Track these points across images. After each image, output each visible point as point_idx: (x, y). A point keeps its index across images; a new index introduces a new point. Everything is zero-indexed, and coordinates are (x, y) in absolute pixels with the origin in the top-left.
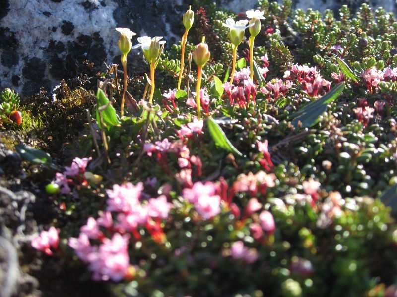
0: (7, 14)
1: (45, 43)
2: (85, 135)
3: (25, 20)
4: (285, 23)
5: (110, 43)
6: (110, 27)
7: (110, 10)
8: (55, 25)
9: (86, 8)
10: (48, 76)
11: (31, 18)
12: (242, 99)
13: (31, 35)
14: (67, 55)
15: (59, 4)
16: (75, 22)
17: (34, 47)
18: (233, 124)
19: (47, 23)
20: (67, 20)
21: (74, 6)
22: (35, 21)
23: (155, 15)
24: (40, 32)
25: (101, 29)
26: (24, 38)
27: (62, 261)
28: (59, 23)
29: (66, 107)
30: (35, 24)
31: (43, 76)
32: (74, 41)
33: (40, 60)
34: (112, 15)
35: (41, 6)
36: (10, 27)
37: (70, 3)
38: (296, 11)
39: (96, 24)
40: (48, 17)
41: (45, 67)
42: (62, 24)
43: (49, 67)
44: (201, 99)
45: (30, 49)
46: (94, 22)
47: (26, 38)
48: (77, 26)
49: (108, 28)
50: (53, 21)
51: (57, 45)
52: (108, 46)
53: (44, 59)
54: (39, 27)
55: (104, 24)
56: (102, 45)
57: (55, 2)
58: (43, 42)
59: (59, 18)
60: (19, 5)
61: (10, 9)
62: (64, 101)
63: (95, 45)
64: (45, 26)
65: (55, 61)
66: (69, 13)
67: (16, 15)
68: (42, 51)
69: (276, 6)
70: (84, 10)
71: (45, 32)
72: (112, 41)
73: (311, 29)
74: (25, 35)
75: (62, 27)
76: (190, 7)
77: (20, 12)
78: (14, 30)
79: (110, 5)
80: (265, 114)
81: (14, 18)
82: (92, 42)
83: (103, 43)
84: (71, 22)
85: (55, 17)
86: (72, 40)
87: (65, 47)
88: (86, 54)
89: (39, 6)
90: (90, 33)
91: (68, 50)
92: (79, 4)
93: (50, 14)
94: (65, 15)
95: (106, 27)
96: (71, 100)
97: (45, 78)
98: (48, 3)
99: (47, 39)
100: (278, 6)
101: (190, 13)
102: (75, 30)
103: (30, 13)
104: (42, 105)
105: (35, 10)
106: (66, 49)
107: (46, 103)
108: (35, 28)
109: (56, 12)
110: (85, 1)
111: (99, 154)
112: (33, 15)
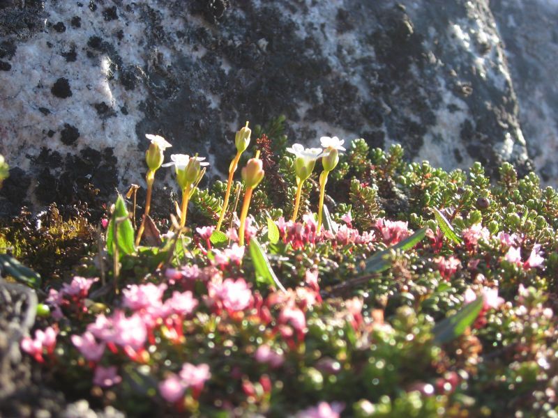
1: (35, 151)
2: (85, 266)
3: (12, 114)
4: (390, 179)
5: (126, 167)
6: (129, 144)
7: (132, 120)
8: (54, 128)
9: (99, 112)
10: (31, 196)
11: (22, 112)
12: (298, 238)
13: (17, 136)
14: (62, 173)
15: (64, 100)
16: (81, 129)
17: (19, 154)
18: (282, 261)
19: (43, 123)
20: (71, 124)
21: (83, 106)
22: (26, 117)
23: (197, 140)
24: (31, 134)
25: (116, 145)
26: (8, 139)
27: (54, 369)
28: (60, 126)
29: (55, 239)
30: (26, 122)
31: (25, 196)
32: (75, 156)
33: (24, 172)
34: (134, 127)
35: (38, 98)
37: (79, 101)
38: (410, 166)
39: (110, 137)
40: (46, 115)
41: (30, 183)
42: (64, 128)
43: (35, 184)
44: (245, 231)
45: (13, 155)
46: (108, 133)
47: (10, 139)
48: (83, 135)
49: (126, 145)
50: (51, 122)
51: (51, 156)
52: (122, 171)
53: (31, 172)
54: (31, 126)
55: (122, 138)
56: (114, 167)
57: (58, 97)
58: (32, 149)
59: (60, 120)
60: (9, 93)
62: (53, 230)
63: (104, 166)
64: (39, 127)
65: (45, 177)
66: (75, 115)
68: (29, 160)
69: (380, 154)
70: (96, 115)
71: (37, 135)
72: (128, 164)
73: (420, 187)
74: (10, 134)
75: (63, 133)
76: (248, 122)
77: (8, 103)
79: (133, 113)
80: (325, 257)
82: (101, 161)
83: (116, 165)
84: (77, 127)
85: (55, 117)
86: (73, 153)
87: (62, 161)
88: (89, 176)
89: (35, 98)
90: (100, 148)
91: (64, 167)
92: (91, 105)
93: (49, 112)
94: (69, 116)
95: (124, 143)
96: (63, 231)
97: (26, 199)
98: (48, 97)
99: (38, 145)
100: (382, 154)
101: (246, 131)
102: (80, 139)
103: (22, 106)
104: (22, 231)
105: (29, 102)
106: (63, 164)
107: (28, 229)
108: (25, 127)
109: (57, 110)
110: (100, 102)
111: (104, 284)
112: (25, 110)
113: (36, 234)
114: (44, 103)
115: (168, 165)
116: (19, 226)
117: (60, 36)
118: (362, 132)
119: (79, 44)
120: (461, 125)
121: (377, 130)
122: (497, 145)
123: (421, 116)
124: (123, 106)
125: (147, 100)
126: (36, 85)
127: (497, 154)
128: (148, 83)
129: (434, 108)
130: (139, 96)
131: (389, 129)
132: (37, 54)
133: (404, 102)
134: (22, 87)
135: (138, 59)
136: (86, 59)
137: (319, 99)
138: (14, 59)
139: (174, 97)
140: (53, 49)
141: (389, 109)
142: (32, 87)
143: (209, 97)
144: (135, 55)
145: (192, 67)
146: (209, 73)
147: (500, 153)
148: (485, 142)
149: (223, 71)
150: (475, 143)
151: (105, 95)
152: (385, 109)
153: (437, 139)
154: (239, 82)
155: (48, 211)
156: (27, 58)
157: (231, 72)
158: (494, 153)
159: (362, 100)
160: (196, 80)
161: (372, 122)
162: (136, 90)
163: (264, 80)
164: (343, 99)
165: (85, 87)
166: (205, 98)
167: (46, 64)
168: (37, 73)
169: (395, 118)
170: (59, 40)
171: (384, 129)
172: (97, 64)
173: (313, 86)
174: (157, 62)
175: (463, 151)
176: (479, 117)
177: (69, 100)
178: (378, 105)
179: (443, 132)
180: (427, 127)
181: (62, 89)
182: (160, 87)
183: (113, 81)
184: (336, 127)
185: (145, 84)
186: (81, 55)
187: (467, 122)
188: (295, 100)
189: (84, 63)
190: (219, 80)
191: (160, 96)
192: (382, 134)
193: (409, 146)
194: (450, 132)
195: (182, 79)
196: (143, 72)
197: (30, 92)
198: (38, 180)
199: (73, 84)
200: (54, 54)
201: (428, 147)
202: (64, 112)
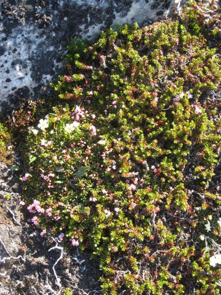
1: (7, 96)
17: (3, 97)
22: (2, 91)
24: (4, 93)
25: (27, 84)
28: (11, 89)
34: (30, 77)
39: (24, 83)
49: (29, 82)
51: (11, 95)
53: (7, 100)
57: (8, 82)
63: (25, 89)
64: (6, 91)
66: (14, 84)
70: (19, 81)
79: (29, 73)
83: (28, 88)
84: (15, 87)
86: (16, 91)
90: (23, 87)
93: (7, 87)
98: (5, 83)
114: (5, 85)
117: (3, 68)
119: (9, 67)
124: (25, 73)
125: (32, 66)
140: (2, 72)
143: (50, 49)
146: (49, 41)
151: (20, 75)
152: (115, 6)
157: (56, 35)
159: (105, 9)
160: (45, 48)
162: (28, 67)
171: (115, 13)
174: (32, 55)
177: (11, 82)
178: (112, 6)
184: (96, 24)
186: (10, 69)
198: (10, 102)
199: (11, 78)
202: (11, 86)
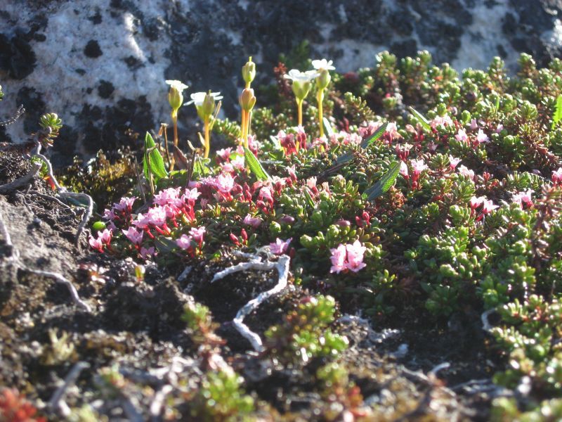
0: (32, 71)
1: (78, 108)
3: (53, 78)
5: (160, 111)
6: (159, 89)
7: (160, 68)
8: (91, 85)
9: (129, 65)
10: (80, 148)
11: (61, 76)
13: (60, 97)
14: (104, 124)
15: (96, 60)
16: (115, 83)
17: (64, 113)
18: (278, 164)
19: (81, 83)
20: (106, 79)
21: (114, 62)
22: (66, 80)
25: (148, 92)
28: (96, 83)
29: (105, 179)
30: (66, 84)
31: (75, 148)
32: (114, 107)
33: (71, 128)
34: (163, 74)
35: (73, 61)
36: (35, 87)
37: (109, 58)
39: (142, 85)
40: (82, 75)
41: (77, 137)
43: (82, 137)
46: (139, 83)
47: (55, 101)
48: (118, 88)
49: (157, 92)
50: (88, 80)
51: (92, 111)
52: (157, 114)
53: (77, 127)
54: (71, 87)
55: (152, 85)
56: (149, 112)
57: (91, 57)
58: (75, 107)
59: (95, 78)
60: (47, 61)
61: (36, 65)
63: (140, 112)
64: (78, 86)
65: (89, 129)
66: (108, 71)
67: (43, 73)
68: (73, 117)
69: (410, 63)
70: (126, 68)
71: (78, 94)
72: (162, 108)
74: (54, 97)
75: (100, 88)
76: (250, 58)
77: (48, 69)
78: (39, 91)
79: (160, 61)
80: (313, 158)
81: (40, 76)
82: (136, 108)
83: (151, 110)
84: (111, 81)
85: (91, 74)
86: (111, 105)
87: (103, 113)
88: (128, 123)
89: (71, 62)
90: (134, 96)
91: (105, 118)
92: (121, 60)
93: (85, 72)
94: (103, 73)
95: (155, 89)
98: (81, 59)
99: (80, 102)
102: (115, 92)
103: (60, 71)
104: (77, 177)
105: (66, 65)
106: (103, 116)
107: (81, 174)
108: (67, 88)
109: (92, 69)
110: (129, 55)
111: (145, 201)
112: (63, 73)
113: (89, 177)
114: (80, 65)
115: (189, 103)
116: (73, 173)
118: (392, 44)
119: (102, 7)
120: (502, 20)
121: (407, 39)
122: (545, 34)
123: (454, 17)
124: (150, 56)
125: (172, 47)
126: (70, 50)
127: (545, 44)
128: (170, 32)
129: (469, 6)
130: (163, 45)
131: (422, 37)
132: (67, 22)
133: (435, 6)
134: (58, 54)
135: (158, 10)
136: (111, 20)
137: (342, 18)
138: (47, 30)
139: (196, 41)
140: (80, 15)
141: (418, 16)
142: (67, 52)
143: (231, 35)
144: (155, 7)
145: (210, 9)
146: (228, 11)
147: (548, 42)
148: (531, 33)
149: (241, 8)
150: (519, 35)
151: (132, 49)
152: (414, 17)
153: (477, 38)
154: (258, 16)
155: (97, 158)
156: (59, 27)
157: (249, 7)
158: (541, 43)
159: (388, 12)
160: (215, 20)
161: (401, 33)
162: (160, 40)
163: (283, 9)
164: (367, 14)
165: (113, 45)
166: (225, 36)
167: (76, 30)
168: (70, 40)
169: (427, 24)
170: (84, 6)
171: (415, 37)
172: (121, 22)
173: (335, 6)
174: (176, 11)
175: (507, 45)
176: (522, 9)
177: (101, 59)
178: (406, 13)
179: (483, 30)
180: (464, 27)
181: (93, 50)
182: (181, 33)
183: (137, 35)
184: (362, 42)
185: (167, 33)
186: (105, 16)
187: (509, 16)
188: (317, 23)
189: (109, 23)
190: (238, 17)
191: (183, 42)
192: (414, 43)
193: (445, 50)
194: (490, 29)
195: (201, 22)
196: (164, 23)
197: (66, 57)
198: (84, 133)
199: (103, 44)
200: (82, 20)
201: (468, 48)
202: (97, 70)
